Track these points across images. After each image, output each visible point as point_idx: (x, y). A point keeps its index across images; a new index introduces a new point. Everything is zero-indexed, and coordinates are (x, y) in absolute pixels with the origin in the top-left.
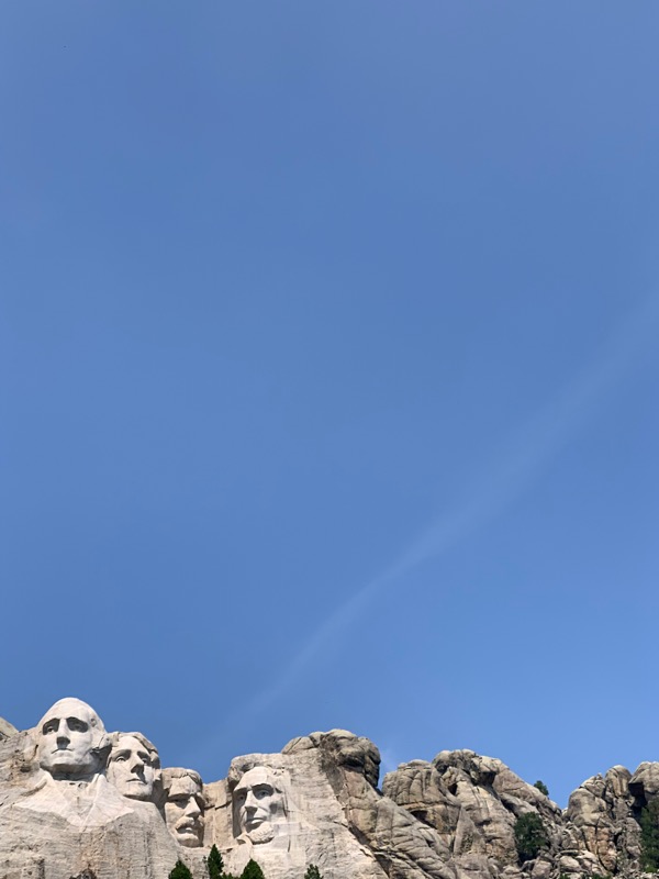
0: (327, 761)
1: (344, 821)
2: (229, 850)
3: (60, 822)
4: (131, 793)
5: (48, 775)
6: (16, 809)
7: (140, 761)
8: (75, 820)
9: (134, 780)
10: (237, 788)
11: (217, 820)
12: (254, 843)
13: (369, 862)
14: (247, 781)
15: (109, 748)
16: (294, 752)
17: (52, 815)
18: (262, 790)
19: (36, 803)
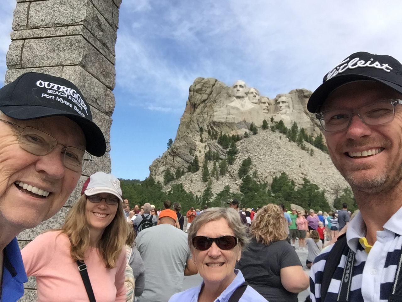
0: (300, 96)
1: (303, 110)
2: (275, 115)
3: (238, 109)
4: (253, 102)
5: (235, 98)
6: (228, 106)
7: (255, 94)
8: (241, 109)
9: (254, 99)
10: (278, 101)
11: (272, 107)
12: (281, 114)
13: (309, 120)
14: (280, 100)
15: (249, 92)
16: (292, 93)
17: (236, 107)
18: (283, 102)
19: (232, 104)
